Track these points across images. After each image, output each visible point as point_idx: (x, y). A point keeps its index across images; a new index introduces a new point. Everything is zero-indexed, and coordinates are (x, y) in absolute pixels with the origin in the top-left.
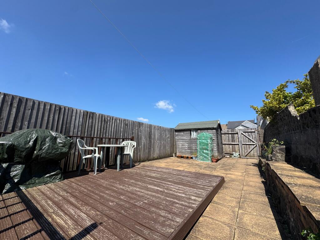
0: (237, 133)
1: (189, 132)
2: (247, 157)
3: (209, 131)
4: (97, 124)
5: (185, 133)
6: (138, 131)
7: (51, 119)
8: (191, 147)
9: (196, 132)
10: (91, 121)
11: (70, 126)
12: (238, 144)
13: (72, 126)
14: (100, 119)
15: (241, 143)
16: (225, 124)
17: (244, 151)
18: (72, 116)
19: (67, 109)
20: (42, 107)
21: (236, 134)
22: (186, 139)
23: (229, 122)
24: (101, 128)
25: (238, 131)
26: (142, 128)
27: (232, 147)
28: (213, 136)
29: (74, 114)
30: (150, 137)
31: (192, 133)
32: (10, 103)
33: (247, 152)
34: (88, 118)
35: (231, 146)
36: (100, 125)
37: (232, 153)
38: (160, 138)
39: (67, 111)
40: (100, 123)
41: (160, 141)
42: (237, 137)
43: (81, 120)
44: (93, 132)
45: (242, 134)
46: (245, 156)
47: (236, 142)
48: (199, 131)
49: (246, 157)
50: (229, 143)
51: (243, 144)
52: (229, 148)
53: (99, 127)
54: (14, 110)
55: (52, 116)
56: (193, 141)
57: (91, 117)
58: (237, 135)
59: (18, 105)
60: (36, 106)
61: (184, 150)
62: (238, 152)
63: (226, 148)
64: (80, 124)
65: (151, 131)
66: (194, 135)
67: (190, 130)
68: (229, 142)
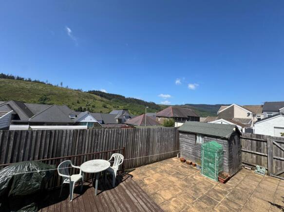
0: (266, 142)
1: (194, 136)
2: (281, 178)
3: (218, 139)
4: (87, 138)
5: (190, 136)
6: (133, 138)
7: (43, 143)
8: (195, 153)
9: (202, 137)
10: (81, 137)
11: (61, 147)
12: (267, 156)
13: (63, 146)
14: (91, 134)
15: (272, 155)
16: (261, 104)
17: (276, 168)
18: (62, 137)
19: (57, 132)
20: (34, 135)
21: (264, 141)
22: (191, 142)
23: (266, 103)
24: (91, 143)
25: (268, 139)
26: (138, 134)
27: (257, 157)
28: (224, 148)
29: (64, 135)
30: (148, 141)
31: (197, 137)
32: (7, 138)
33: (281, 170)
34: (78, 136)
35: (255, 156)
36: (90, 139)
37: (255, 165)
38: (161, 140)
39: (57, 134)
40: (90, 137)
41: (161, 142)
42: (266, 147)
43: (71, 138)
44: (83, 147)
45: (274, 144)
46: (278, 175)
47: (264, 153)
48: (206, 137)
49: (278, 177)
50: (252, 152)
51: (274, 158)
52: (252, 157)
53: (90, 142)
54: (12, 142)
55: (44, 141)
56: (198, 147)
57: (81, 135)
58: (265, 143)
59: (14, 138)
60: (29, 136)
61: (188, 154)
62: (266, 165)
63: (246, 157)
64: (71, 142)
65: (150, 135)
66: (199, 140)
67: (196, 134)
68: (252, 150)
